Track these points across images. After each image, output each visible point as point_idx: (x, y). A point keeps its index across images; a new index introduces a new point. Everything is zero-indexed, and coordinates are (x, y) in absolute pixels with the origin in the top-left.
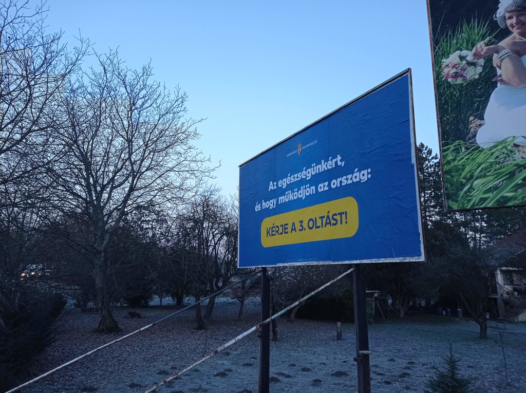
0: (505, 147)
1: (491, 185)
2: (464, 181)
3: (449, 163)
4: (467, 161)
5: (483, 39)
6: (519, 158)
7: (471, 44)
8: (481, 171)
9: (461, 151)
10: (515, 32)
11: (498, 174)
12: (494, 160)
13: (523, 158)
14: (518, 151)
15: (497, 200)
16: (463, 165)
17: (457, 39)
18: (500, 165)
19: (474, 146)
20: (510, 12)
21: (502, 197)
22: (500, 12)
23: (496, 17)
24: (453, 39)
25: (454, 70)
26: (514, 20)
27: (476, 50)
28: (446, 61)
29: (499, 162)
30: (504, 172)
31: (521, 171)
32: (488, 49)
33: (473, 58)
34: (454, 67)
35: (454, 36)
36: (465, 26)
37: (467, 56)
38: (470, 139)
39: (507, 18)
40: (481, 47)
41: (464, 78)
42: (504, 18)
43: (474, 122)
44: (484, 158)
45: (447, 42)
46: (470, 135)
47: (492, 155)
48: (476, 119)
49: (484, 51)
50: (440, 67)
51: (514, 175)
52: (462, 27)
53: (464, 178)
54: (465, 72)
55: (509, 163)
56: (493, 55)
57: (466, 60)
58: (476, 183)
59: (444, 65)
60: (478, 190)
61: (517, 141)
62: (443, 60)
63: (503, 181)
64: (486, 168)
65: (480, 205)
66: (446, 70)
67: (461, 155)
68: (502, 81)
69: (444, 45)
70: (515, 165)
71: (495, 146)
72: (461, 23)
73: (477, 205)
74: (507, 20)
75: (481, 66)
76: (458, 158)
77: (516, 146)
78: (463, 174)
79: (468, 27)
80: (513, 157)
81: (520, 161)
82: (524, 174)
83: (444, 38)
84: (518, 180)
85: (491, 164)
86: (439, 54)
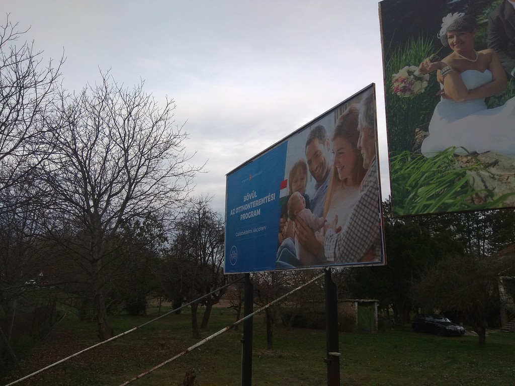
0: (446, 157)
1: (434, 193)
2: (410, 189)
3: (396, 171)
4: (412, 170)
6: (459, 167)
7: (418, 61)
8: (425, 180)
9: (408, 160)
10: (456, 51)
11: (440, 182)
12: (436, 169)
13: (462, 167)
14: (458, 161)
15: (439, 207)
16: (409, 174)
17: (406, 55)
18: (442, 174)
19: (419, 156)
20: (450, 31)
21: (443, 204)
22: (443, 31)
23: (439, 36)
24: (403, 55)
25: (403, 85)
26: (454, 39)
27: (423, 66)
28: (396, 76)
29: (441, 171)
30: (446, 180)
31: (460, 179)
32: (432, 65)
33: (420, 73)
34: (403, 81)
35: (403, 51)
36: (413, 43)
37: (415, 71)
38: (415, 149)
39: (448, 37)
40: (427, 63)
41: (412, 92)
42: (446, 37)
43: (419, 133)
44: (427, 168)
45: (397, 57)
46: (416, 146)
47: (435, 164)
48: (422, 131)
49: (429, 67)
50: (391, 81)
51: (454, 183)
52: (410, 44)
53: (410, 186)
54: (413, 86)
55: (450, 171)
56: (437, 71)
57: (414, 75)
58: (420, 190)
59: (394, 79)
60: (422, 198)
61: (457, 151)
62: (393, 75)
63: (444, 188)
64: (429, 177)
65: (424, 212)
66: (396, 85)
67: (408, 164)
68: (444, 95)
69: (395, 60)
70: (454, 174)
71: (438, 156)
72: (410, 40)
74: (449, 39)
75: (427, 81)
76: (405, 168)
77: (456, 155)
78: (409, 182)
79: (416, 44)
80: (453, 167)
81: (459, 170)
82: (462, 182)
83: (394, 54)
84: (457, 187)
85: (434, 173)
86: (390, 69)
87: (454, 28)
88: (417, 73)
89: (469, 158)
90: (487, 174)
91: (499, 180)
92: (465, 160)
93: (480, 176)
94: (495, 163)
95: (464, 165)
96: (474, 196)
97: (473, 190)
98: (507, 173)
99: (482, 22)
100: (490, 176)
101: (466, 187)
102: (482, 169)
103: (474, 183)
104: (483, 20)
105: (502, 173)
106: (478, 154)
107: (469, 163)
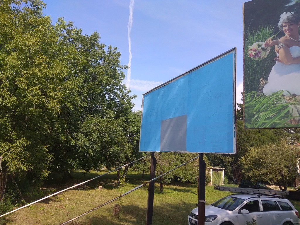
0: (277, 96)
1: (269, 116)
2: (255, 113)
4: (257, 102)
5: (271, 36)
6: (284, 102)
7: (264, 39)
8: (264, 108)
9: (255, 96)
10: (287, 34)
11: (273, 110)
12: (271, 103)
13: (286, 103)
14: (284, 98)
15: (271, 124)
16: (255, 104)
17: (258, 35)
18: (274, 106)
19: (261, 94)
20: (285, 23)
21: (274, 123)
22: (280, 22)
23: (278, 25)
24: (255, 35)
25: (255, 52)
26: (287, 28)
27: (267, 42)
28: (250, 47)
29: (274, 104)
30: (276, 109)
31: (284, 109)
32: (273, 42)
33: (265, 46)
34: (254, 50)
35: (256, 33)
36: (262, 28)
37: (262, 45)
38: (260, 90)
39: (283, 26)
40: (269, 40)
41: (260, 57)
42: (282, 26)
44: (266, 101)
45: (252, 36)
46: (260, 88)
47: (270, 100)
50: (247, 50)
51: (281, 111)
52: (260, 29)
53: (255, 111)
54: (260, 54)
55: (279, 104)
56: (275, 45)
57: (261, 47)
58: (261, 114)
59: (249, 49)
60: (262, 118)
61: (284, 93)
63: (275, 114)
64: (267, 107)
65: (263, 126)
66: (250, 52)
67: (255, 99)
68: (279, 60)
69: (250, 38)
70: (282, 106)
72: (260, 27)
73: (261, 126)
74: (283, 27)
75: (269, 51)
76: (253, 101)
78: (255, 109)
79: (264, 29)
80: (281, 102)
81: (284, 104)
82: (286, 111)
83: (250, 34)
84: (282, 114)
85: (270, 105)
86: (247, 43)
87: (287, 21)
89: (291, 97)
92: (288, 98)
93: (297, 108)
95: (287, 101)
96: (292, 119)
97: (292, 116)
101: (288, 114)
102: (298, 104)
103: (292, 113)
107: (290, 100)
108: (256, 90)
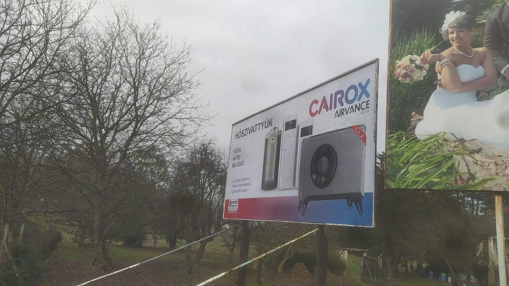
0: (437, 141)
1: (423, 171)
2: (402, 165)
3: (391, 148)
4: (406, 148)
5: (430, 47)
6: (446, 151)
7: (420, 51)
8: (416, 158)
9: (402, 140)
10: (455, 45)
11: (430, 162)
12: (427, 150)
13: (449, 151)
14: (447, 145)
15: (426, 184)
16: (402, 152)
17: (410, 45)
18: (432, 155)
19: (413, 137)
20: (452, 28)
21: (431, 182)
22: (445, 27)
23: (441, 31)
24: (407, 44)
25: (404, 71)
26: (454, 35)
27: (424, 56)
28: (399, 63)
29: (431, 152)
30: (434, 161)
31: (447, 161)
32: (432, 57)
33: (421, 62)
35: (408, 41)
36: (417, 35)
37: (416, 60)
38: (410, 131)
39: (449, 32)
40: (428, 54)
41: (412, 79)
42: (447, 33)
43: (415, 116)
44: (421, 146)
45: (401, 46)
46: (411, 127)
47: (426, 146)
48: (417, 115)
49: (430, 58)
50: (394, 67)
51: (441, 164)
52: (415, 35)
53: (402, 163)
54: (413, 74)
55: (438, 154)
56: (436, 62)
57: (415, 64)
58: (411, 167)
59: (397, 65)
60: (412, 174)
61: (446, 137)
62: (396, 62)
63: (432, 168)
64: (420, 156)
65: (413, 186)
66: (398, 71)
67: (402, 143)
68: (441, 85)
69: (399, 48)
70: (442, 157)
71: (429, 139)
72: (415, 31)
73: (410, 186)
74: (449, 35)
75: (426, 70)
76: (399, 146)
77: (445, 140)
78: (402, 159)
79: (420, 35)
80: (442, 150)
81: (446, 153)
82: (449, 164)
83: (399, 43)
84: (444, 169)
85: (425, 153)
86: (394, 55)
87: (455, 25)
88: (418, 62)
89: (457, 143)
90: (471, 159)
91: (481, 166)
92: (453, 145)
93: (465, 161)
94: (479, 151)
95: (451, 149)
96: (458, 177)
97: (458, 172)
98: (489, 160)
99: (481, 22)
100: (474, 161)
101: (452, 170)
102: (467, 155)
103: (459, 166)
104: (481, 20)
105: (484, 160)
106: (465, 141)
107: (456, 148)
108: (405, 130)
